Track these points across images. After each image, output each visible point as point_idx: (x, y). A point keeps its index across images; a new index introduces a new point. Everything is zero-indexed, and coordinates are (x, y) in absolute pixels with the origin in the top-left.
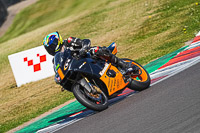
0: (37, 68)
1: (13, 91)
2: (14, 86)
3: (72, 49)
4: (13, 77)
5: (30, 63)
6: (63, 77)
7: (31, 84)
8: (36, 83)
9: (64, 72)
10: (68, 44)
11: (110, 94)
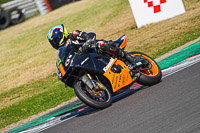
0: (157, 9)
1: (134, 32)
2: (134, 27)
3: (77, 43)
4: (133, 18)
5: (150, 4)
6: (64, 73)
7: (152, 26)
8: (157, 24)
9: (65, 68)
10: (73, 37)
11: (114, 90)
